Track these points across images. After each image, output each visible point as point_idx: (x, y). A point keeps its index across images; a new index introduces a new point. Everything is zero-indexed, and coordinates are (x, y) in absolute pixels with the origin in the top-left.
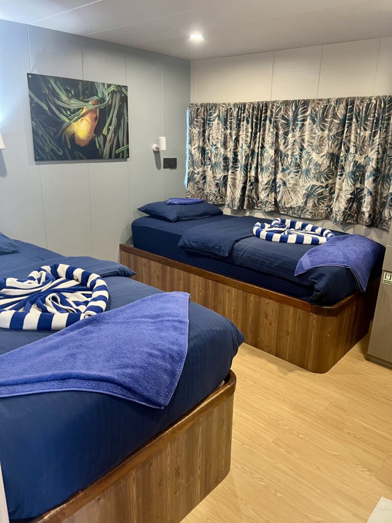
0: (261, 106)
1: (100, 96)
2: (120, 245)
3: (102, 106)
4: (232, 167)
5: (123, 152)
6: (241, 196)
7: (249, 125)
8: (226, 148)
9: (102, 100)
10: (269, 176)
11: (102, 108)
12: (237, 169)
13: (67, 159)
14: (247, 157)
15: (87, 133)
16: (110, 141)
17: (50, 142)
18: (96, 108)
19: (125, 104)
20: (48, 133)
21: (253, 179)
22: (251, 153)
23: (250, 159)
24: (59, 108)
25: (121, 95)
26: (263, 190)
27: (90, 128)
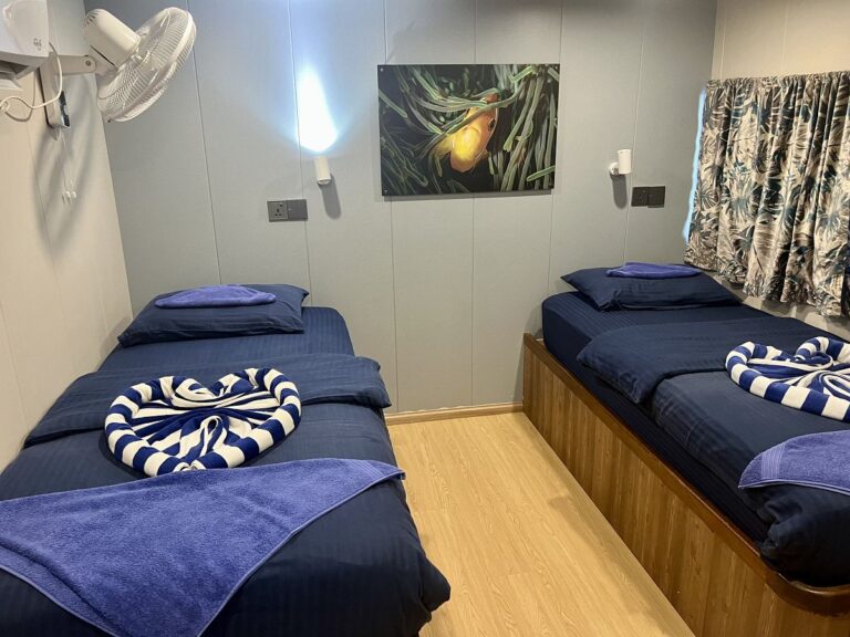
0: (835, 82)
1: (502, 86)
2: (525, 336)
3: (505, 103)
4: (765, 210)
5: (542, 179)
6: (776, 273)
7: (809, 124)
8: (761, 171)
9: (508, 93)
10: (834, 239)
11: (506, 106)
12: (775, 216)
13: (435, 192)
14: (796, 192)
15: (472, 150)
16: (517, 161)
17: (408, 167)
18: (493, 108)
19: (552, 96)
20: (405, 153)
21: (804, 241)
22: (806, 185)
23: (802, 197)
24: (426, 113)
25: (545, 81)
26: (819, 266)
27: (479, 140)
